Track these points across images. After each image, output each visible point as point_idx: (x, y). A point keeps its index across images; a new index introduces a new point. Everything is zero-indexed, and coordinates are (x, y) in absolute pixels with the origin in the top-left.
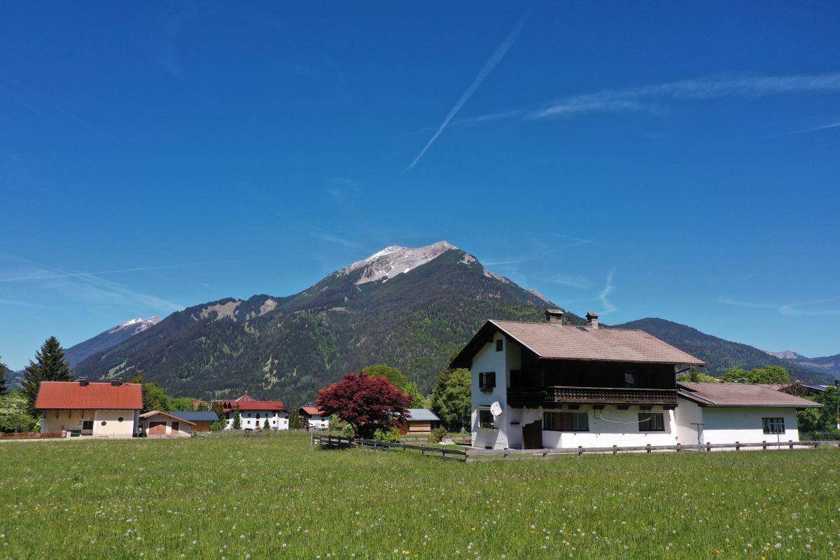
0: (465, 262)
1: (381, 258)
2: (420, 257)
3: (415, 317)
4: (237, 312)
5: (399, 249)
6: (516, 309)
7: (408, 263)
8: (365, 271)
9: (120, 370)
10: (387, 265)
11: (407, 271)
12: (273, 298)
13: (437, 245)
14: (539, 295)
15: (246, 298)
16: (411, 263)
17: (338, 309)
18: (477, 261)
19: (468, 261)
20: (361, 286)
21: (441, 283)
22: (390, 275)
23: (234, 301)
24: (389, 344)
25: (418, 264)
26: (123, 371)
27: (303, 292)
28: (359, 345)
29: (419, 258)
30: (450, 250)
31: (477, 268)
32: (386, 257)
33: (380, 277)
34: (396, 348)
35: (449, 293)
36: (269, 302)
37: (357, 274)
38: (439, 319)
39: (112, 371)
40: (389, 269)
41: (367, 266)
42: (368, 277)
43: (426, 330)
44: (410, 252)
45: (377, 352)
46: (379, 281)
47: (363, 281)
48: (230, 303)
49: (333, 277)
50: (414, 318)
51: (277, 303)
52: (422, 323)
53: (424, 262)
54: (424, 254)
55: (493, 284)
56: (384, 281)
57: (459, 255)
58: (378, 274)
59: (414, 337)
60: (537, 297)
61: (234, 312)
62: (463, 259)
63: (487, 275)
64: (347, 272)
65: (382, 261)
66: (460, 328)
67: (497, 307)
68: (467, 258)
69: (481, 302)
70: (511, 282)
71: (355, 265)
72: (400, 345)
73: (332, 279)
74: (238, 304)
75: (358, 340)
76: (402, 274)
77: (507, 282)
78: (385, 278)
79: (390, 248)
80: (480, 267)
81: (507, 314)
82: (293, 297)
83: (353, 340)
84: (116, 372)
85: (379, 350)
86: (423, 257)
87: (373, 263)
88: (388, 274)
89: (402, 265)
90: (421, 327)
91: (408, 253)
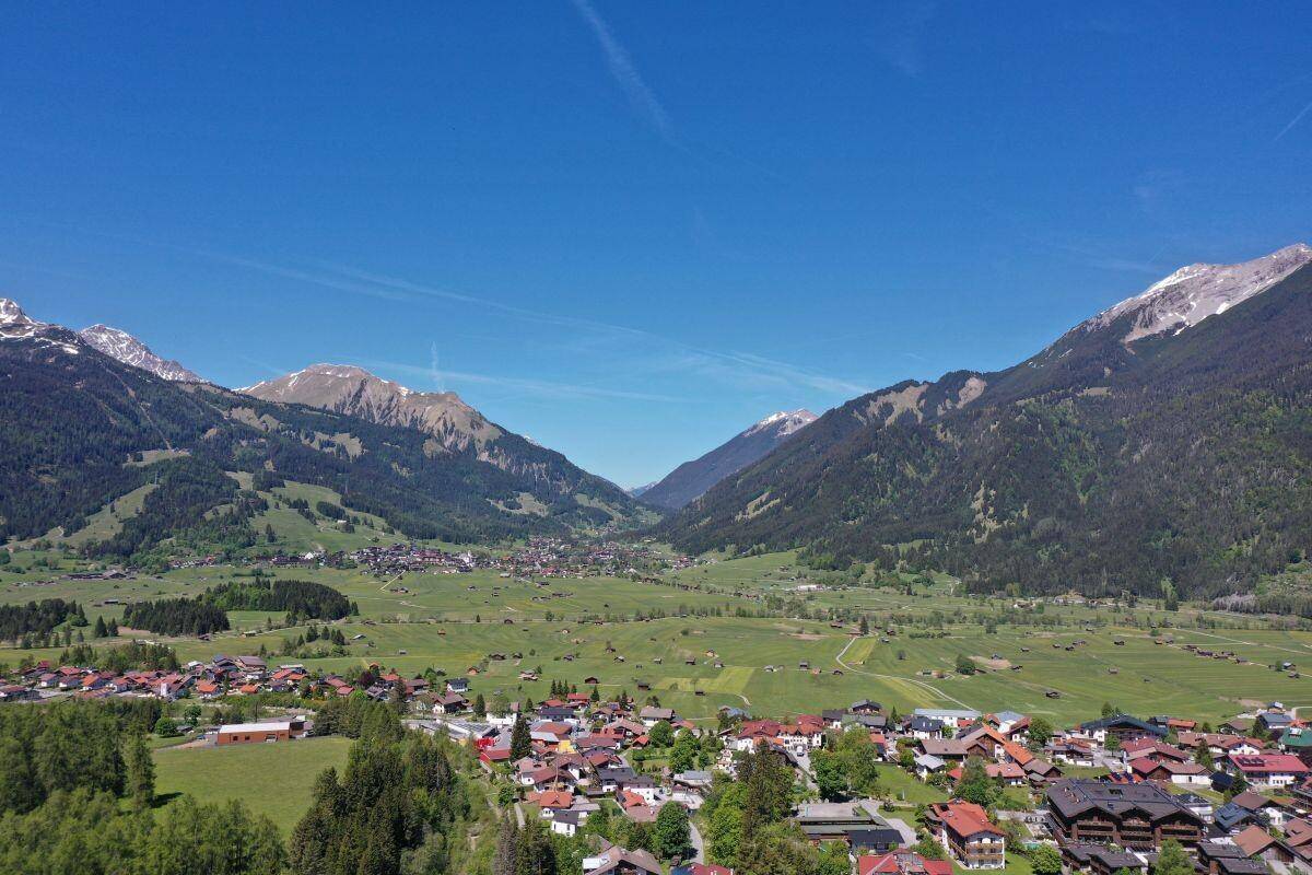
1: (1169, 289)
2: (1250, 280)
3: (1247, 404)
4: (923, 402)
5: (1205, 268)
7: (1224, 293)
8: (1140, 317)
9: (762, 504)
10: (1182, 302)
11: (1222, 308)
12: (978, 375)
13: (1286, 253)
15: (935, 379)
16: (1230, 293)
17: (1093, 392)
20: (1134, 344)
21: (1298, 332)
22: (1189, 319)
23: (916, 384)
24: (1197, 458)
25: (1245, 293)
26: (765, 507)
27: (1028, 361)
28: (1137, 457)
29: (1246, 282)
32: (1178, 287)
33: (1170, 324)
34: (1212, 468)
36: (973, 382)
37: (1125, 322)
39: (751, 506)
40: (1186, 309)
41: (1143, 307)
42: (1146, 326)
43: (1273, 432)
44: (1228, 272)
45: (1174, 474)
46: (1169, 332)
47: (1137, 334)
48: (911, 389)
49: (1081, 332)
50: (1245, 407)
51: (984, 384)
52: (1264, 415)
53: (1258, 287)
54: (1257, 273)
56: (1178, 332)
58: (1166, 320)
59: (1251, 446)
61: (918, 402)
64: (1106, 321)
65: (1173, 296)
71: (1120, 307)
72: (1222, 461)
73: (1078, 337)
74: (923, 388)
75: (1135, 448)
76: (1213, 318)
78: (1179, 325)
79: (1186, 269)
82: (1012, 370)
83: (1124, 448)
84: (757, 508)
85: (1178, 470)
86: (1255, 278)
87: (1153, 301)
88: (1184, 318)
89: (1212, 298)
90: (1262, 424)
91: (1224, 275)
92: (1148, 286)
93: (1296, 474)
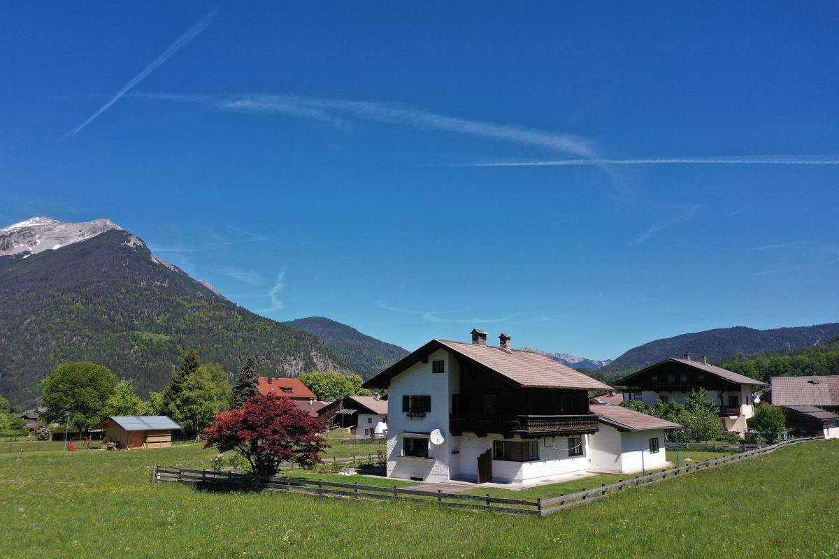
0: (131, 244)
1: (23, 229)
2: (76, 234)
3: (64, 301)
5: (49, 221)
6: (185, 300)
7: (58, 238)
8: (1, 242)
10: (30, 239)
11: (56, 247)
13: (98, 223)
14: (210, 287)
16: (63, 239)
18: (144, 245)
19: (134, 244)
21: (99, 265)
22: (33, 250)
24: (27, 329)
25: (72, 241)
29: (72, 235)
30: (113, 230)
31: (144, 253)
32: (30, 229)
33: (21, 251)
34: (36, 335)
35: (109, 276)
38: (94, 305)
40: (33, 243)
42: (4, 249)
43: (76, 316)
44: (63, 227)
46: (19, 256)
50: (62, 302)
52: (72, 308)
53: (80, 239)
54: (80, 231)
55: (161, 271)
56: (26, 257)
57: (124, 236)
58: (18, 248)
59: (62, 323)
60: (208, 290)
62: (129, 241)
63: (155, 261)
65: (25, 234)
66: (119, 316)
67: (164, 296)
68: (133, 240)
69: (146, 290)
70: (180, 271)
72: (43, 331)
76: (50, 251)
77: (177, 270)
78: (26, 253)
79: (37, 219)
80: (148, 252)
81: (174, 304)
85: (12, 337)
86: (79, 233)
87: (12, 234)
88: (31, 249)
89: (51, 240)
90: (71, 312)
91: (60, 228)
93: (86, 340)
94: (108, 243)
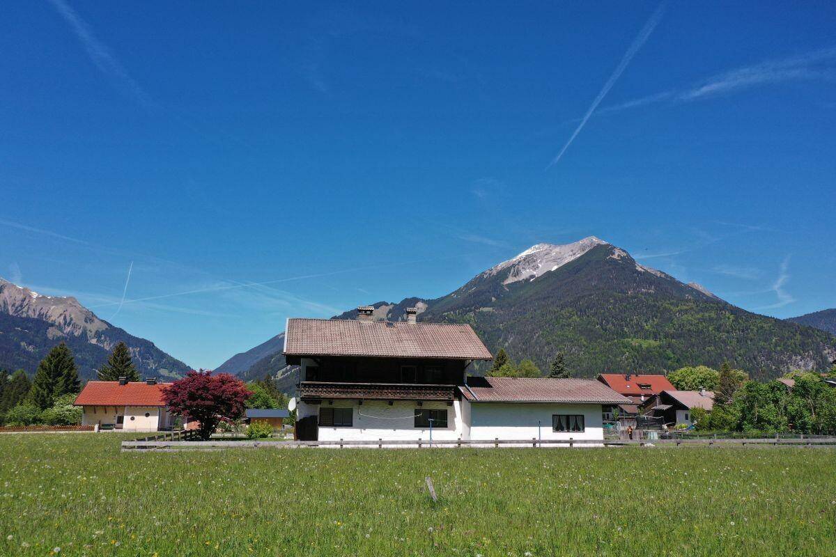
0: (615, 257)
2: (568, 254)
3: (562, 315)
4: (390, 315)
5: (546, 246)
6: (672, 304)
7: (555, 260)
8: (512, 270)
9: (287, 371)
10: (534, 264)
11: (555, 268)
12: (423, 301)
13: (586, 241)
14: (701, 288)
15: (398, 302)
16: (558, 260)
17: (485, 309)
18: (628, 255)
19: (619, 255)
20: (508, 285)
21: (589, 280)
22: (538, 273)
23: (386, 304)
24: (536, 343)
25: (566, 261)
26: (289, 373)
27: (451, 294)
28: (507, 344)
29: (566, 255)
30: (599, 245)
31: (628, 262)
32: (532, 256)
33: (528, 276)
34: (544, 347)
35: (599, 289)
36: (420, 305)
37: (504, 274)
38: (588, 316)
39: (280, 373)
40: (536, 268)
41: (514, 266)
42: (515, 276)
43: (574, 328)
44: (557, 249)
45: (524, 351)
46: (527, 280)
47: (510, 280)
48: (384, 306)
49: (481, 277)
50: (561, 316)
51: (427, 306)
52: (570, 321)
53: (573, 258)
54: (572, 251)
55: (647, 279)
56: (532, 280)
57: (609, 250)
58: (526, 273)
59: (563, 335)
60: (698, 292)
61: (388, 315)
62: (613, 254)
63: (640, 269)
64: (494, 272)
65: (529, 260)
66: (610, 326)
67: (650, 302)
68: (617, 252)
69: (633, 298)
70: (667, 276)
71: (502, 265)
72: (548, 343)
73: (479, 280)
74: (391, 307)
75: (506, 340)
76: (549, 273)
77: (663, 276)
78: (532, 276)
79: (537, 246)
80: (633, 261)
81: (661, 309)
82: (442, 299)
83: (501, 340)
84: (283, 373)
85: (526, 349)
86: (571, 253)
87: (520, 262)
88: (535, 273)
89: (550, 263)
90: (569, 325)
91: (556, 251)
92: (517, 254)
93: (583, 349)
94: (596, 259)
